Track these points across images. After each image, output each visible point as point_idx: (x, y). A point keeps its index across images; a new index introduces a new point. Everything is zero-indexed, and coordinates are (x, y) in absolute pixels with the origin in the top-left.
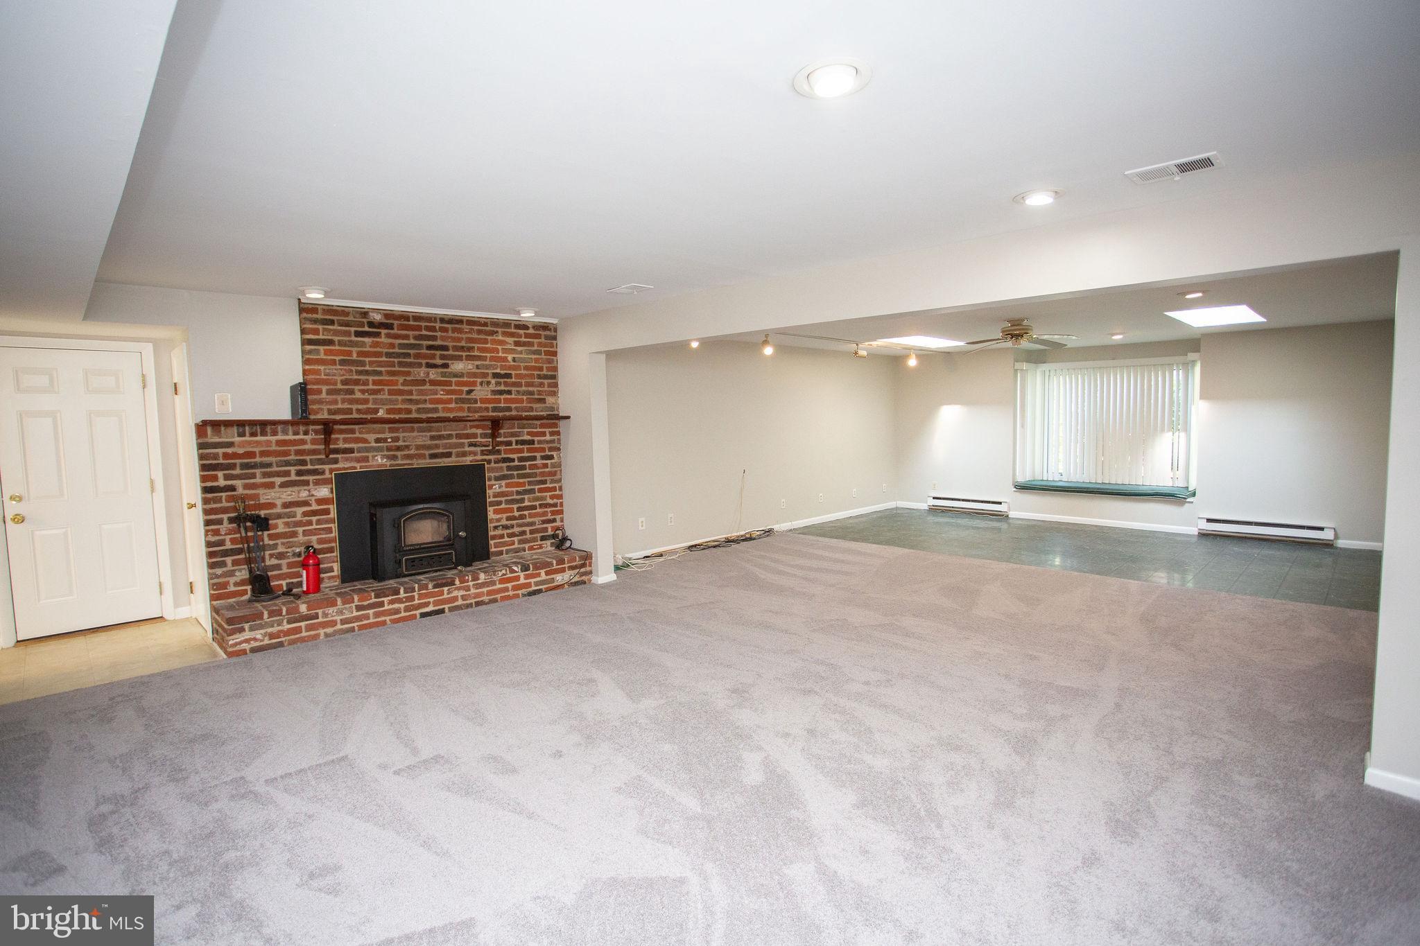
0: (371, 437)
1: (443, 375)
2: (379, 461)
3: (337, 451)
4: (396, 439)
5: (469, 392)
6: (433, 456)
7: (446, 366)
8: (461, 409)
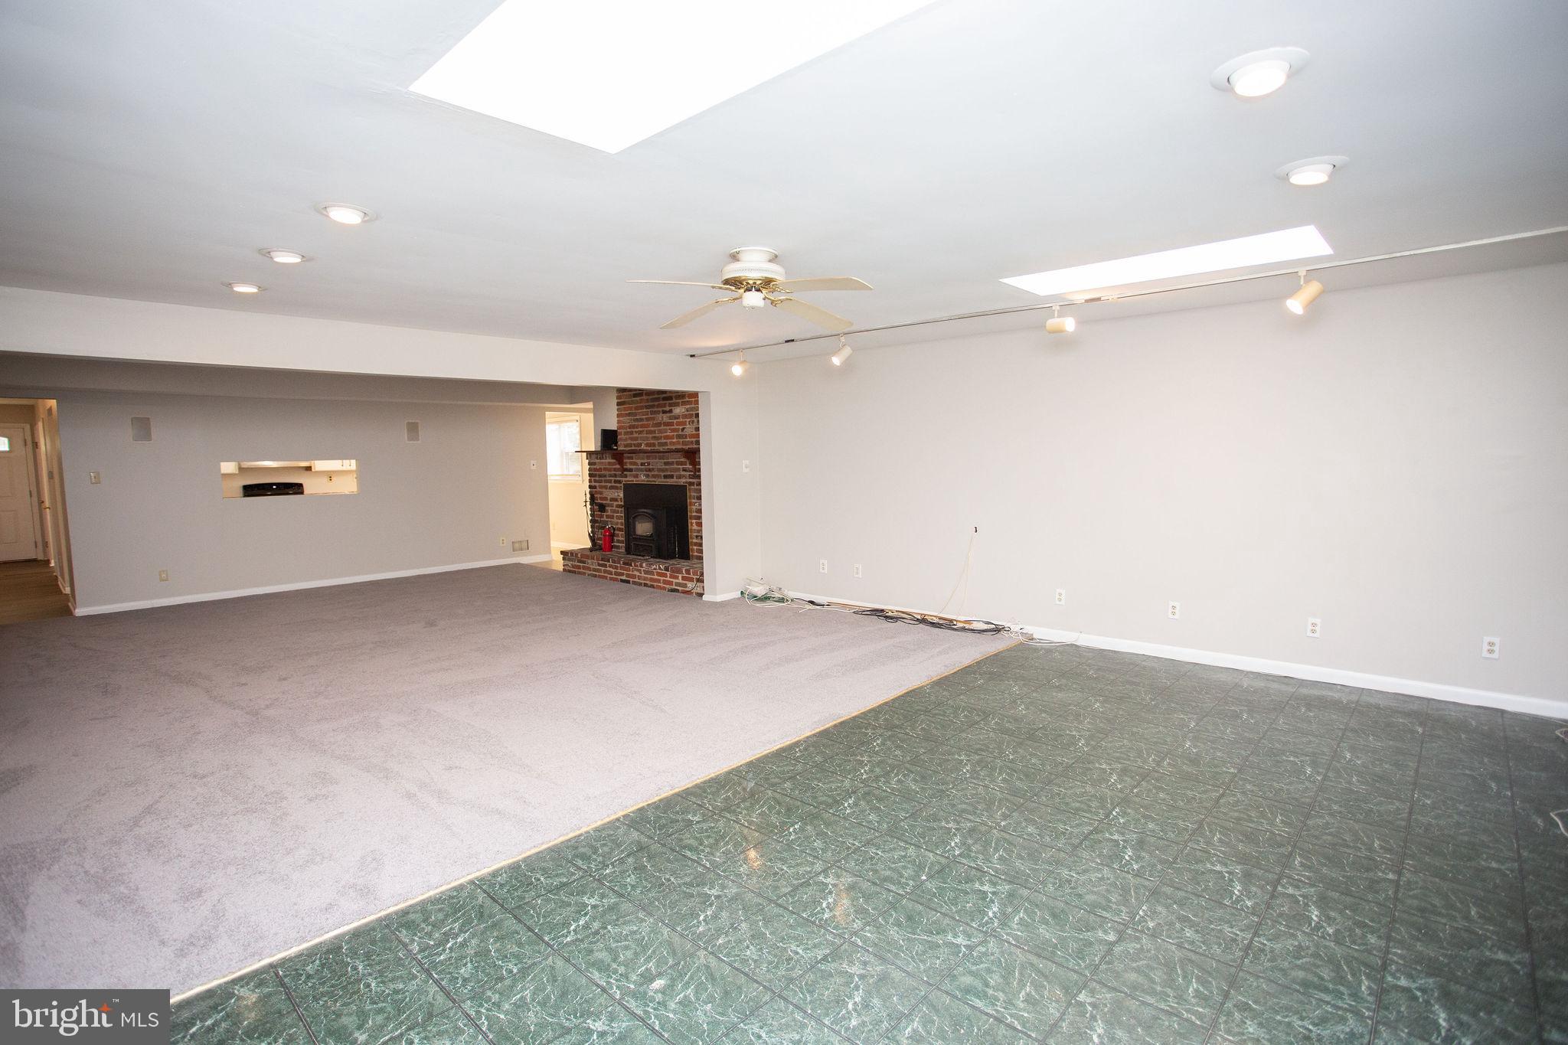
0: (639, 462)
1: (670, 418)
2: (642, 478)
3: (626, 470)
4: (649, 464)
5: (683, 429)
6: (666, 477)
7: (671, 411)
8: (678, 443)
